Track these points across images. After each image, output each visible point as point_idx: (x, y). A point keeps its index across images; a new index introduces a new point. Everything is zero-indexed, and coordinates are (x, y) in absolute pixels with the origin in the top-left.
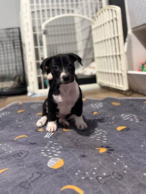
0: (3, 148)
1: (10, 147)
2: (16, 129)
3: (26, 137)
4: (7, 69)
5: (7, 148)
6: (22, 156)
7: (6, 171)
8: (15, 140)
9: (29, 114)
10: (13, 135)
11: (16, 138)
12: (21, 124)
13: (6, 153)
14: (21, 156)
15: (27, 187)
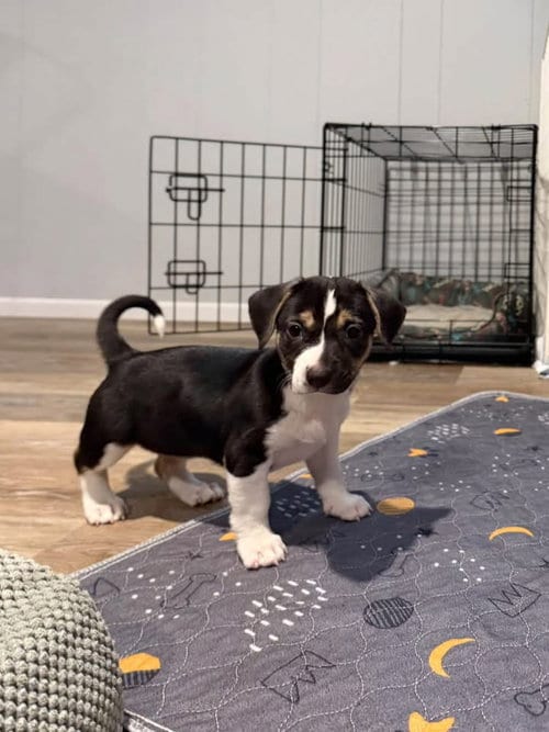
0: (454, 562)
1: (478, 564)
2: (493, 501)
3: (528, 537)
4: (470, 258)
5: (467, 565)
6: (519, 603)
7: (468, 644)
8: (491, 538)
9: (535, 449)
10: (485, 519)
11: (496, 533)
12: (509, 483)
13: (466, 580)
14: (514, 601)
15: (539, 711)
